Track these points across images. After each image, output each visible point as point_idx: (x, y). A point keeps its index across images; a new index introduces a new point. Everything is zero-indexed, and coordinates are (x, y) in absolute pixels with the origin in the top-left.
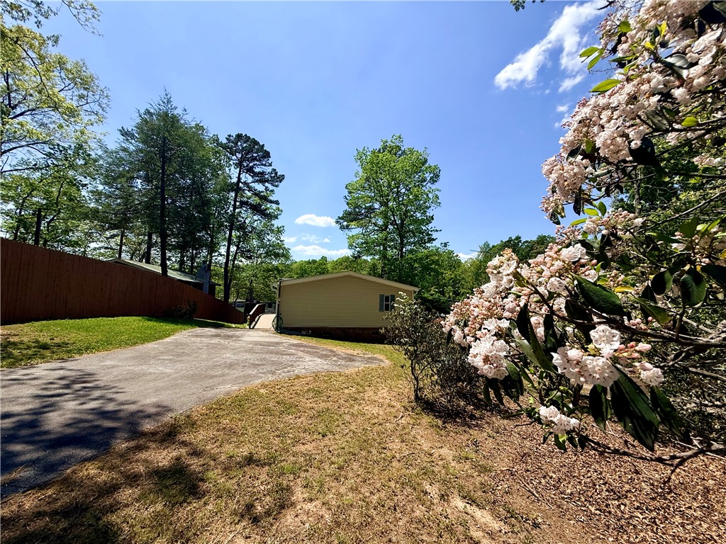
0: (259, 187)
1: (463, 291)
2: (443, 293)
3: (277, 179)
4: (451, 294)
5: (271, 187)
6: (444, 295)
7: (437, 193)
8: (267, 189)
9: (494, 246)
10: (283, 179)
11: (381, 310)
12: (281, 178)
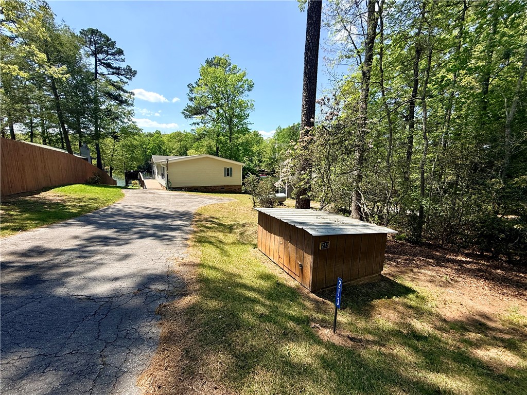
0: (114, 78)
1: (264, 159)
2: (251, 161)
3: (130, 73)
4: (257, 162)
5: (125, 80)
6: (252, 162)
7: (253, 102)
8: (122, 81)
9: (284, 129)
10: (136, 73)
11: (225, 176)
12: (134, 73)
